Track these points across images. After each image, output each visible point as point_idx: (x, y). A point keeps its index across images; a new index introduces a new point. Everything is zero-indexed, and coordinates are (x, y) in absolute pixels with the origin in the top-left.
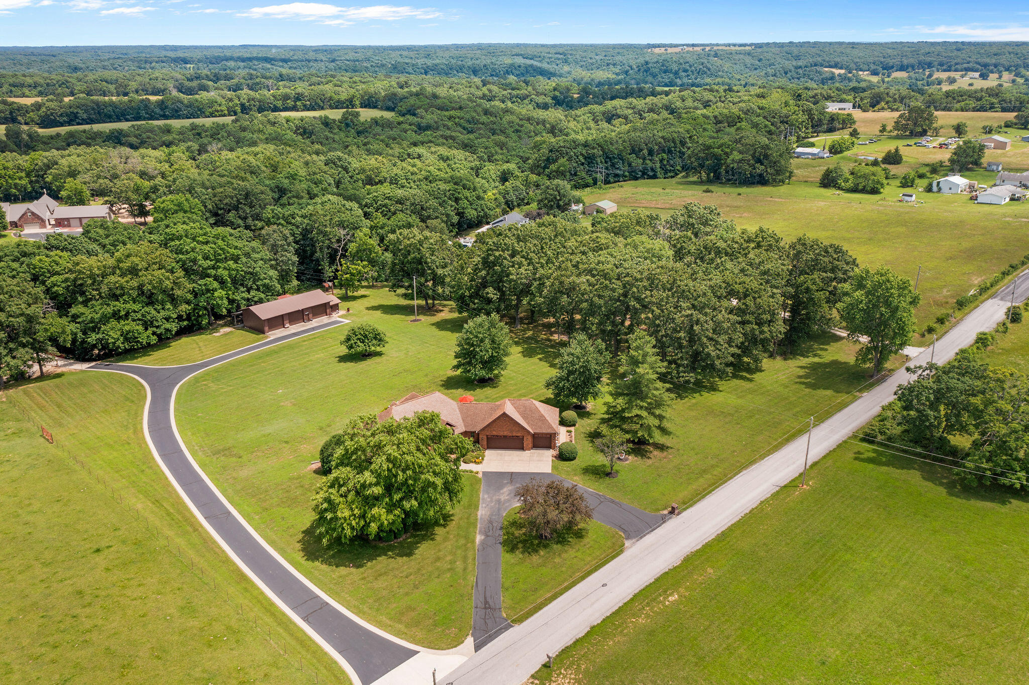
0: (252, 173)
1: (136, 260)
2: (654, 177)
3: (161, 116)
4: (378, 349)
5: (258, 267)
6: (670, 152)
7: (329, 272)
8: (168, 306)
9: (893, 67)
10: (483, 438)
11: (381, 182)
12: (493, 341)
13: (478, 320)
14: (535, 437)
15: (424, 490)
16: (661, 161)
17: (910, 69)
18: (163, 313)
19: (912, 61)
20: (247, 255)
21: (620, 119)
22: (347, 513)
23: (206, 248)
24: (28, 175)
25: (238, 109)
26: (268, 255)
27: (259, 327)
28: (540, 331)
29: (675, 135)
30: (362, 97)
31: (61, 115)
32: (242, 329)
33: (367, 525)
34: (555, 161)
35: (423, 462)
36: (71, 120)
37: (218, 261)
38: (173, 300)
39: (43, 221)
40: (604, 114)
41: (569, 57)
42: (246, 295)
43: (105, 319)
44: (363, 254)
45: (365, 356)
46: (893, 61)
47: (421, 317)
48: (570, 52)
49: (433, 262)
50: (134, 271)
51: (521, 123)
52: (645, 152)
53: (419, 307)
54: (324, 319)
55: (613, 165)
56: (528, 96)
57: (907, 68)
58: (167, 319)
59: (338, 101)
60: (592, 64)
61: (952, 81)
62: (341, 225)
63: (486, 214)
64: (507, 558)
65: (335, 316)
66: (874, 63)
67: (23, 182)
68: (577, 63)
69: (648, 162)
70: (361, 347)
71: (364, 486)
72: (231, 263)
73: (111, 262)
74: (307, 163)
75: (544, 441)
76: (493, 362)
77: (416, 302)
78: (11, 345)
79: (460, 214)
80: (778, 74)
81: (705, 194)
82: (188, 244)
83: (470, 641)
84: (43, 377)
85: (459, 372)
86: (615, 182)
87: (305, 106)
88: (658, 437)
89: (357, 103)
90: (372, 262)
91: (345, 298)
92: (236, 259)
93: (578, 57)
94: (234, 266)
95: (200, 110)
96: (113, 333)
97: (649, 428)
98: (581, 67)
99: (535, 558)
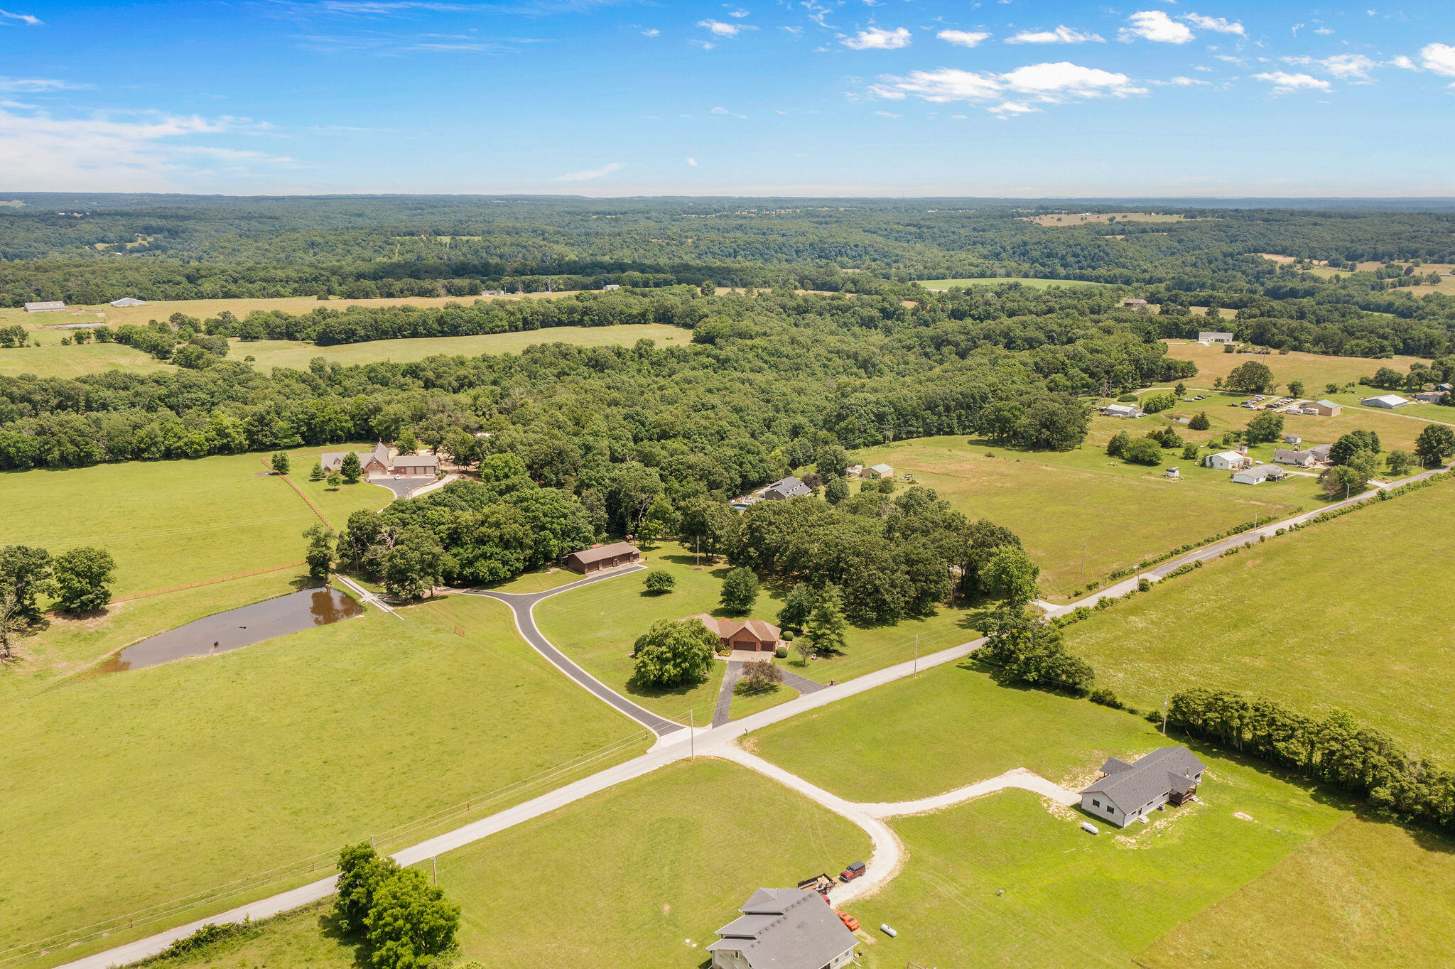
0: (559, 428)
1: (500, 516)
2: (951, 433)
3: (439, 332)
4: (669, 589)
5: (582, 523)
6: (969, 407)
7: (631, 526)
8: (519, 550)
9: (1362, 255)
10: (732, 642)
11: (675, 436)
12: (747, 586)
13: (737, 571)
14: (763, 643)
15: (693, 658)
16: (959, 417)
17: (1386, 259)
18: (515, 555)
19: (1389, 247)
20: (574, 513)
21: (950, 347)
22: (652, 668)
23: (545, 508)
24: (353, 418)
25: (520, 324)
26: (587, 513)
27: (580, 568)
28: (788, 582)
29: (975, 391)
30: (657, 310)
31: (340, 333)
32: (567, 569)
33: (663, 674)
34: (844, 419)
35: (693, 643)
36: (349, 338)
37: (553, 518)
38: (521, 545)
39: (385, 468)
40: (932, 339)
41: (925, 230)
42: (570, 544)
43: (476, 558)
44: (659, 514)
45: (659, 593)
46: (1363, 247)
47: (702, 567)
48: (928, 223)
49: (713, 525)
50: (497, 525)
51: (830, 356)
52: (941, 408)
53: (701, 558)
54: (628, 565)
55: (906, 421)
56: (850, 308)
57: (1383, 258)
58: (517, 560)
59: (630, 315)
60: (954, 242)
61: (1435, 280)
62: (643, 490)
63: (767, 474)
64: (734, 697)
65: (636, 563)
66: (1336, 250)
67: (349, 425)
68: (934, 239)
69: (944, 418)
70: (657, 586)
71: (662, 653)
72: (562, 519)
73: (480, 517)
74: (607, 417)
75: (768, 646)
76: (747, 600)
77: (698, 555)
78: (422, 574)
79: (743, 477)
80: (1199, 264)
81: (986, 459)
82: (535, 506)
83: (711, 725)
84: (432, 598)
85: (723, 606)
86: (908, 438)
87: (592, 321)
88: (837, 646)
89: (651, 317)
90: (666, 521)
91: (643, 548)
92: (565, 516)
93: (936, 230)
94: (564, 522)
95: (480, 325)
96: (482, 568)
97: (831, 641)
98: (939, 245)
99: (750, 698)
